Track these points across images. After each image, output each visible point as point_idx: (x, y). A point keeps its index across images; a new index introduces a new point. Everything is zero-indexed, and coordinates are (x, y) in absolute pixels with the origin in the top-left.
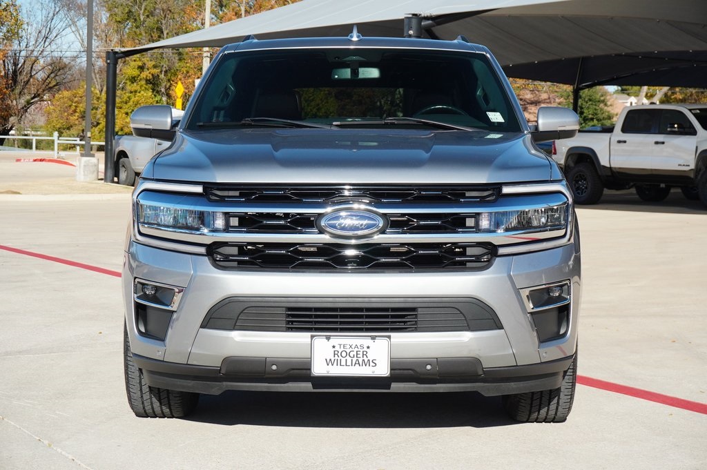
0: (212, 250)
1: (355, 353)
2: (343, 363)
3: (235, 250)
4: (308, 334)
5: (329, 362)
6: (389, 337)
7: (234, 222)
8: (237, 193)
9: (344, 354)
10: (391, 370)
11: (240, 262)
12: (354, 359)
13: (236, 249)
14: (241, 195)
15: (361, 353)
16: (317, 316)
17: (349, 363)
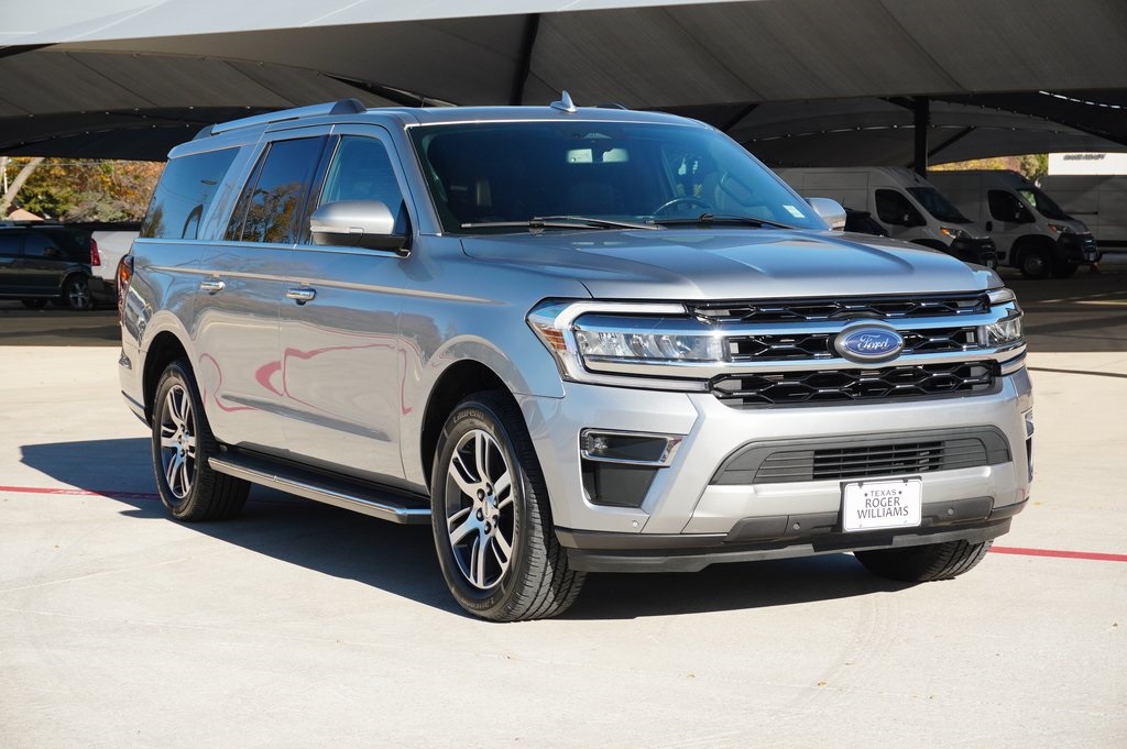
0: (711, 385)
1: (887, 501)
2: (875, 514)
3: (738, 384)
4: (837, 482)
5: (861, 514)
6: (920, 478)
7: (734, 348)
8: (727, 313)
9: (876, 502)
10: (923, 517)
11: (746, 399)
12: (887, 507)
13: (740, 382)
14: (733, 315)
15: (893, 500)
16: (845, 459)
17: (881, 514)
